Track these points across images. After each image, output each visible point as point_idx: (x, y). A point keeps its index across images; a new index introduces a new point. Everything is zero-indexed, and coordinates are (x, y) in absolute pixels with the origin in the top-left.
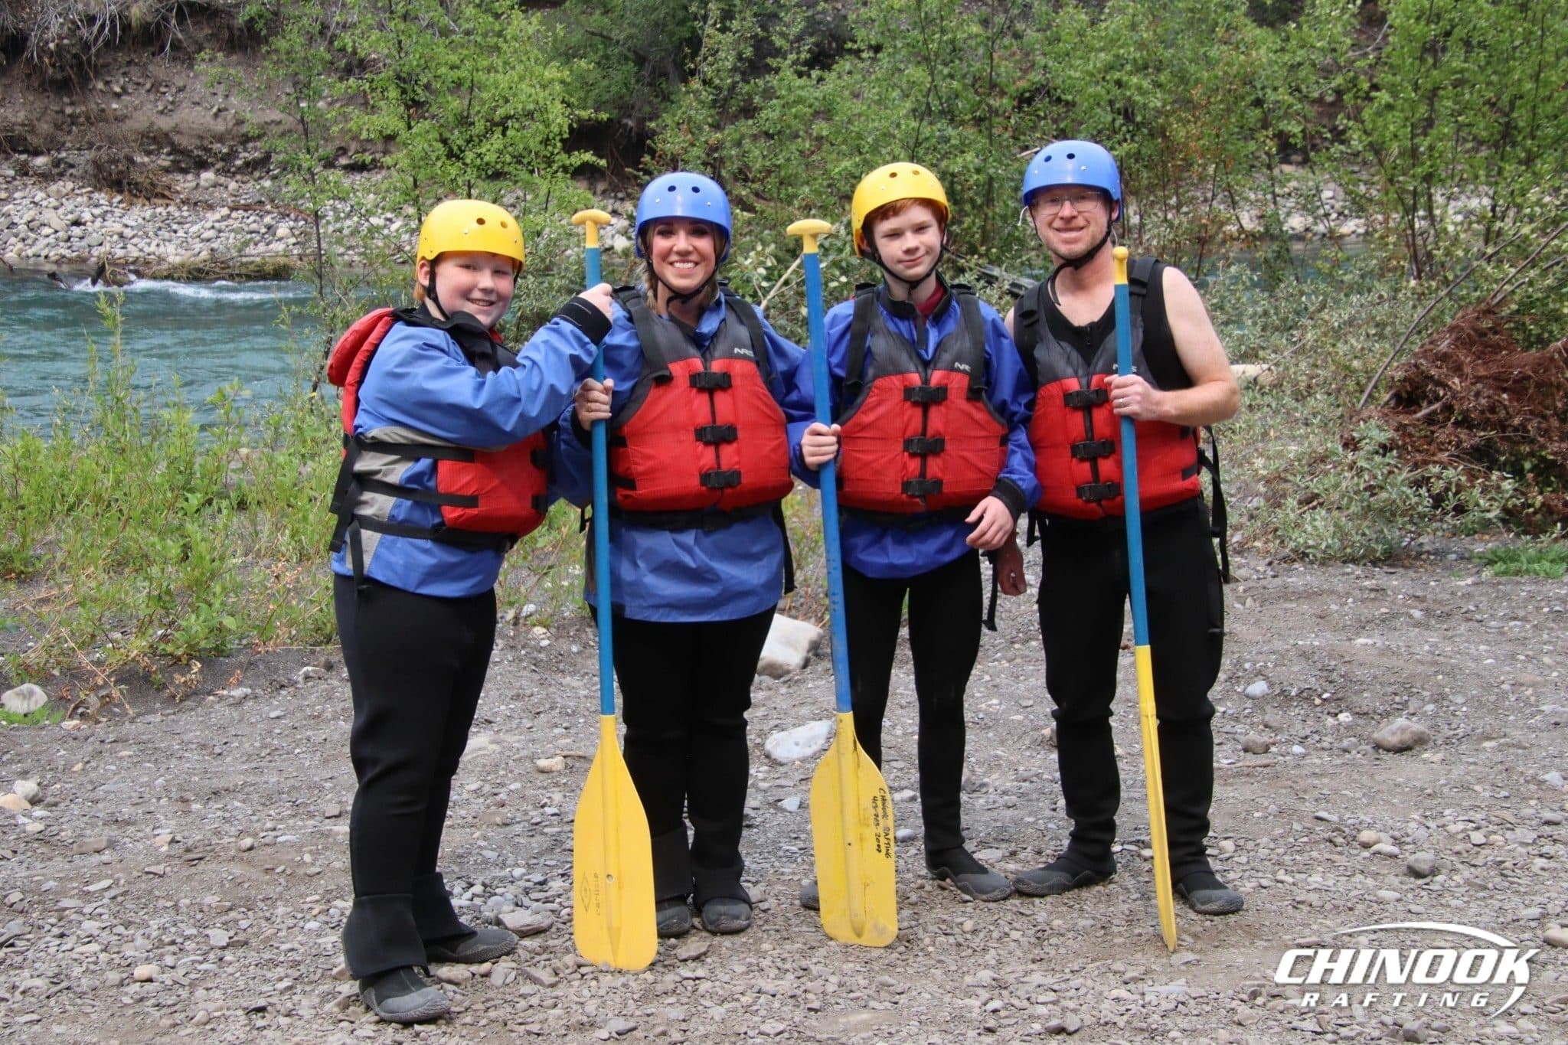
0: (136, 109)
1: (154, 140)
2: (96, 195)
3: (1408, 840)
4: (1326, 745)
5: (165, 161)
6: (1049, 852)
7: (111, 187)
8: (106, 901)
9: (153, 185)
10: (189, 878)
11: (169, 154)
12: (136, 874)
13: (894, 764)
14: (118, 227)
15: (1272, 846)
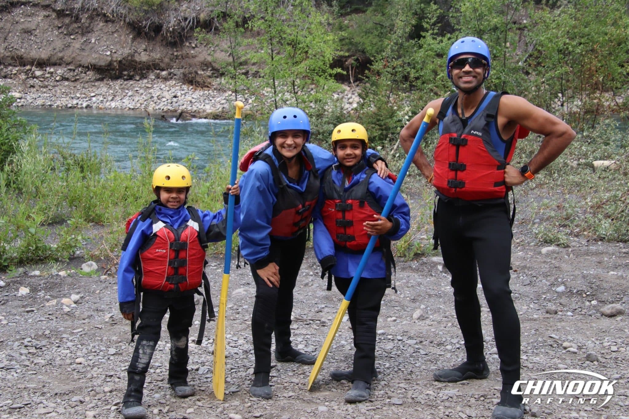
0: (200, 53)
1: (206, 65)
2: (183, 86)
3: (584, 347)
4: (583, 313)
5: (209, 73)
6: (435, 342)
7: (189, 83)
8: (78, 336)
9: (204, 82)
10: (109, 330)
11: (211, 71)
12: (92, 327)
13: (396, 308)
14: (190, 98)
15: (526, 346)
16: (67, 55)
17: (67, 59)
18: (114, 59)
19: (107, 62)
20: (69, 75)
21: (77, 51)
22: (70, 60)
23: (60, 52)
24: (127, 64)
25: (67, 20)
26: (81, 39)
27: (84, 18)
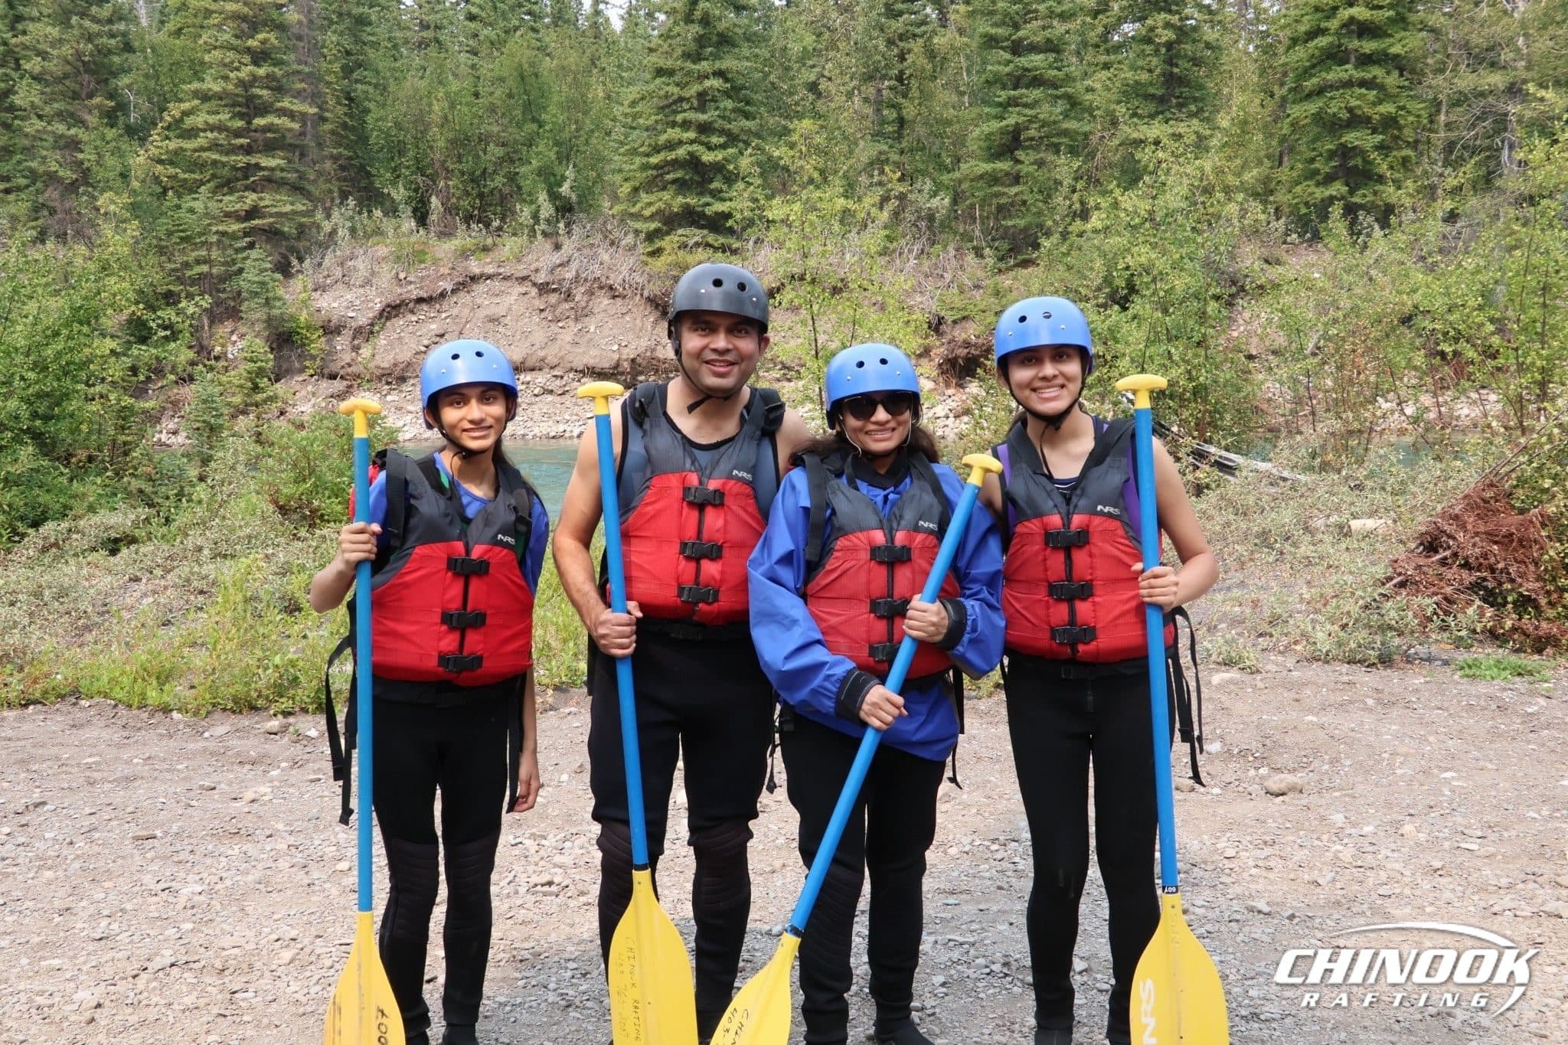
16: (552, 354)
17: (552, 360)
18: (624, 357)
19: (613, 363)
20: (556, 384)
21: (568, 347)
22: (555, 361)
23: (542, 348)
24: (644, 363)
25: (553, 298)
26: (574, 328)
27: (579, 294)
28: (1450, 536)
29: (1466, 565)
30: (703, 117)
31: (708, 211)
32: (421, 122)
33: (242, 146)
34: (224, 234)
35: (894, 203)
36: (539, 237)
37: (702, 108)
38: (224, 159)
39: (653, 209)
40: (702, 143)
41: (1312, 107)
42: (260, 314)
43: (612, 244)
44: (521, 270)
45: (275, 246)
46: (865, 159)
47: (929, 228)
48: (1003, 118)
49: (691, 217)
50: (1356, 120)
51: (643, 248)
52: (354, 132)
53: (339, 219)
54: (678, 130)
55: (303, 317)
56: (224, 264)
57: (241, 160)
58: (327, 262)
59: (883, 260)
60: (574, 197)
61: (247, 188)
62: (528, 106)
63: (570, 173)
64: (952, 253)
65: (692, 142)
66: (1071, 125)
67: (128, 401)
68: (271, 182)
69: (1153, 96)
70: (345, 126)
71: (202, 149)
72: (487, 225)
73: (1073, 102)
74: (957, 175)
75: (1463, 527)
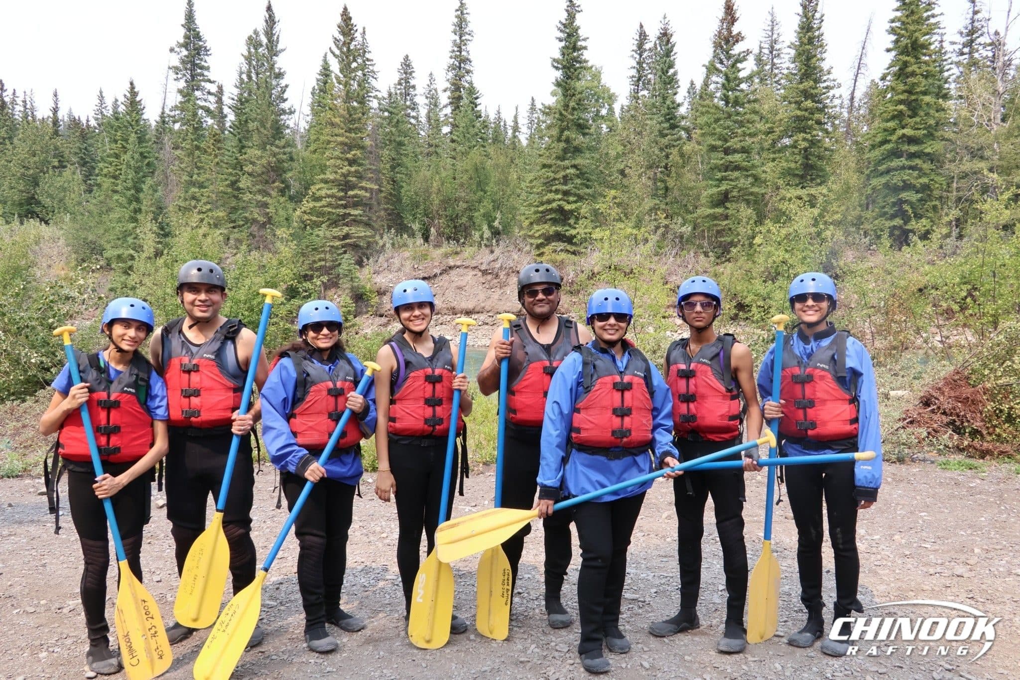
16: (488, 305)
17: (488, 308)
20: (489, 320)
22: (490, 309)
23: (483, 302)
25: (489, 277)
26: (499, 292)
27: (502, 275)
28: (936, 398)
29: (944, 413)
30: (565, 188)
31: (567, 234)
32: (427, 191)
33: (342, 205)
34: (332, 247)
35: (662, 230)
36: (483, 247)
37: (565, 183)
38: (334, 211)
39: (540, 233)
40: (565, 200)
41: (883, 180)
42: (348, 285)
43: (519, 250)
44: (474, 263)
45: (356, 252)
46: (647, 208)
47: (680, 242)
48: (719, 187)
49: (559, 237)
50: (907, 186)
51: (534, 252)
52: (395, 198)
53: (387, 239)
54: (553, 194)
55: (368, 287)
56: (333, 261)
57: (342, 211)
58: (380, 260)
59: (656, 258)
60: (500, 227)
61: (344, 225)
62: (479, 184)
63: (498, 215)
64: (692, 254)
65: (560, 200)
66: (755, 189)
67: (288, 325)
68: (356, 222)
69: (797, 175)
70: (391, 194)
71: (324, 206)
72: (458, 241)
73: (756, 178)
74: (695, 215)
75: (943, 393)
